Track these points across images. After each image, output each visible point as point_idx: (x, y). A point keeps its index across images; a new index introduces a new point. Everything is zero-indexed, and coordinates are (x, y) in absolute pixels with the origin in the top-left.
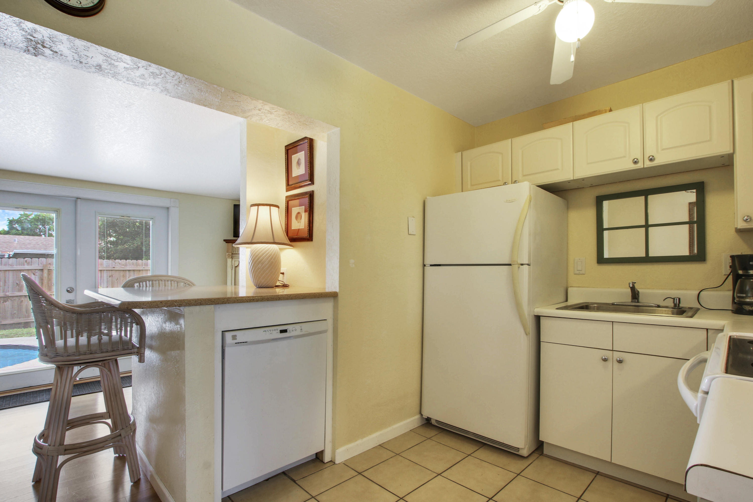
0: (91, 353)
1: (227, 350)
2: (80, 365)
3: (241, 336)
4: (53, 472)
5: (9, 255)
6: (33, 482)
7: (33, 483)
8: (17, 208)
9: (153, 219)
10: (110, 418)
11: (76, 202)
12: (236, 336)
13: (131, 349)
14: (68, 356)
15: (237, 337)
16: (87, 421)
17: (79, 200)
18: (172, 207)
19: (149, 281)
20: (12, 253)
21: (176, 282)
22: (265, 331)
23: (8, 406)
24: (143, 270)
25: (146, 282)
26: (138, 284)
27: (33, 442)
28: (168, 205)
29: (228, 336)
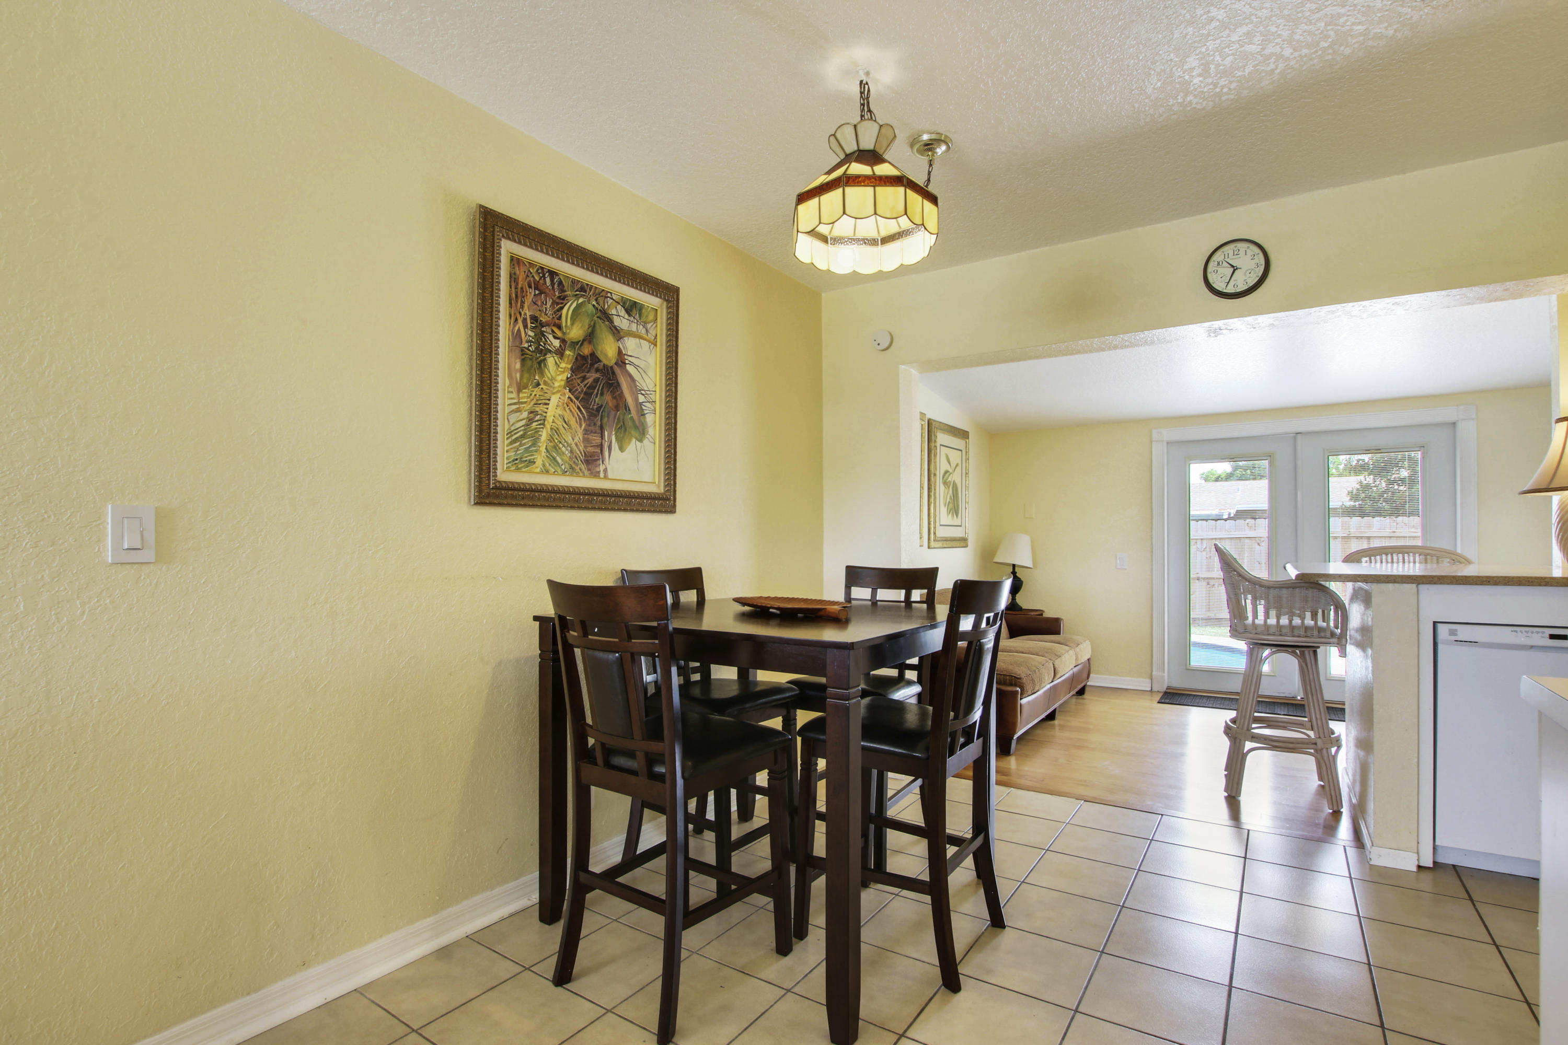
0: (1281, 635)
1: (1440, 647)
2: (1272, 647)
3: (1464, 633)
4: (1240, 756)
5: (1229, 514)
6: (1225, 771)
7: (1226, 773)
8: (1223, 459)
9: (1423, 447)
10: (1312, 730)
11: (1295, 439)
12: (1456, 630)
13: (1329, 638)
14: (1256, 634)
15: (1458, 633)
16: (1285, 725)
17: (1299, 436)
18: (1463, 420)
19: (1387, 555)
20: (1233, 512)
21: (1435, 558)
22: (1516, 631)
23: (1211, 705)
24: (1406, 537)
25: (1392, 555)
26: (1367, 559)
27: (1224, 724)
28: (1452, 418)
29: (1443, 630)
